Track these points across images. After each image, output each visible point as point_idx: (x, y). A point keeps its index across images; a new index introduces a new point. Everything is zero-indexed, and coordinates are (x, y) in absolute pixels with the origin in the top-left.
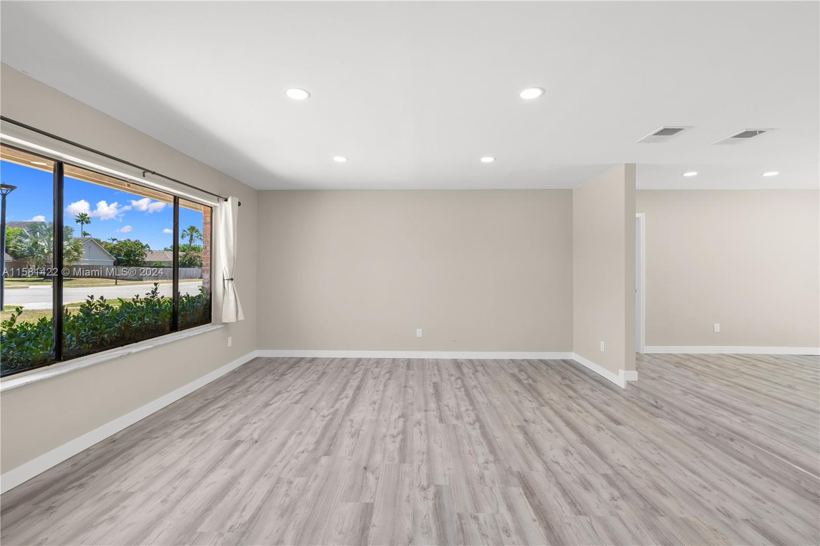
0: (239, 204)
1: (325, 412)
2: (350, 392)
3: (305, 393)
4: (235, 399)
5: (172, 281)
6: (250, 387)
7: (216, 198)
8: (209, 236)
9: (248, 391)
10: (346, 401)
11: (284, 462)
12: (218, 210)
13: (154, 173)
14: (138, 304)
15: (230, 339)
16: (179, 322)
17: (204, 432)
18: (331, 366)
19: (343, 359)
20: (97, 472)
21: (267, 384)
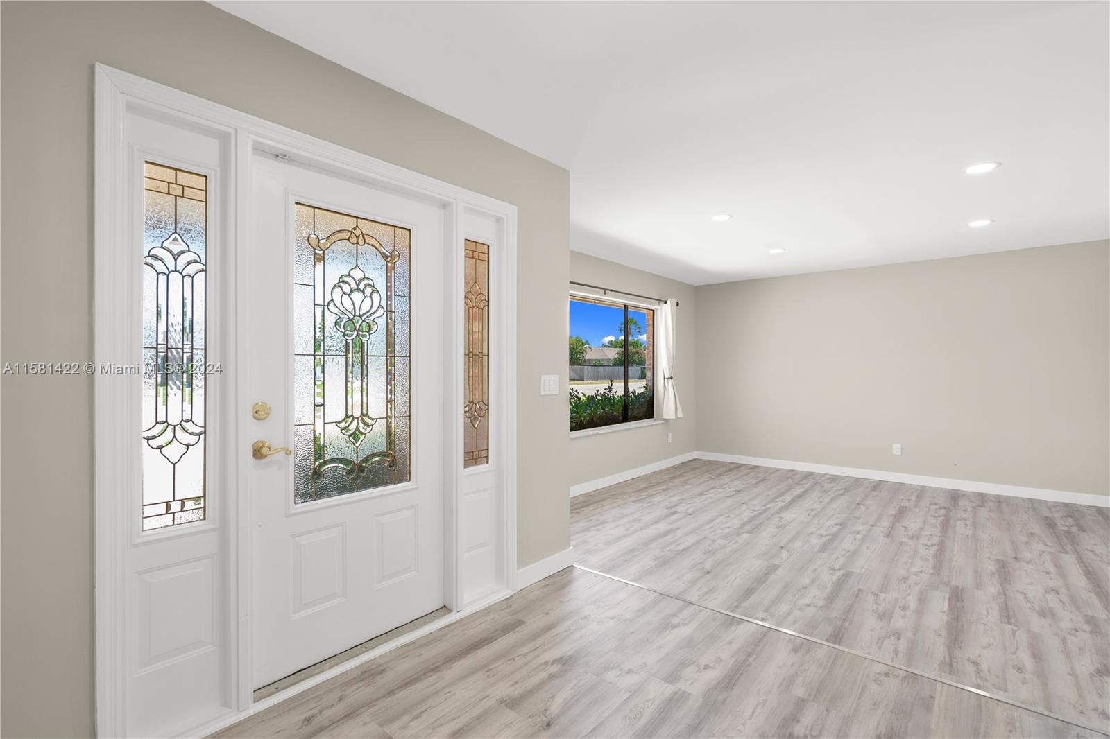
0: (678, 304)
1: (756, 508)
2: (788, 498)
3: (739, 491)
4: (675, 486)
5: (623, 380)
6: (688, 480)
7: (657, 302)
8: (652, 337)
9: (685, 482)
10: (781, 504)
11: (712, 529)
12: (659, 312)
13: (612, 291)
14: (599, 397)
15: (670, 435)
16: (629, 414)
17: (650, 502)
18: (774, 475)
19: (791, 471)
20: (584, 509)
21: (703, 480)
